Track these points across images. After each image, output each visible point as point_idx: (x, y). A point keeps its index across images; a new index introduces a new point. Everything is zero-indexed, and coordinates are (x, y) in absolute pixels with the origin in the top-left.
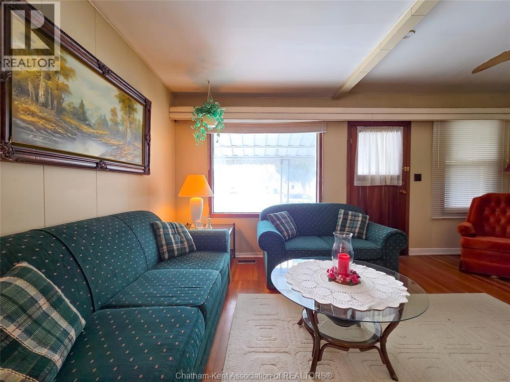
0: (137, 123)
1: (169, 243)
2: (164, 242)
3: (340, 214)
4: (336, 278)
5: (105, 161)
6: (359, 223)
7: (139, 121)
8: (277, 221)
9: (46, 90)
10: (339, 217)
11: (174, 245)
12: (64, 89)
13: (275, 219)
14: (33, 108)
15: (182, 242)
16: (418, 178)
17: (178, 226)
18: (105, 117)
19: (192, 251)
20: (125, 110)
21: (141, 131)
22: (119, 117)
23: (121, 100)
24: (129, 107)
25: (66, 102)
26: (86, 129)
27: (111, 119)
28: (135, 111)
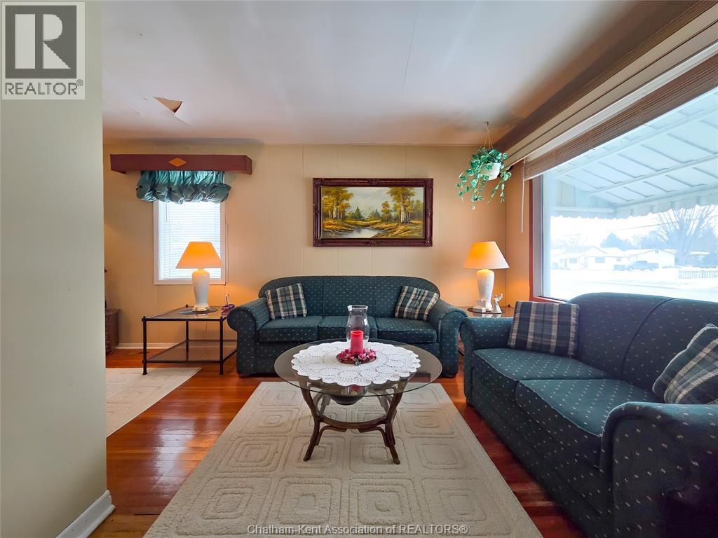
0: (415, 204)
9: (337, 211)
12: (347, 206)
14: (331, 222)
18: (376, 211)
20: (397, 199)
21: (421, 209)
22: (391, 206)
23: (393, 193)
24: (403, 195)
25: (348, 212)
26: (360, 223)
27: (382, 211)
28: (412, 194)
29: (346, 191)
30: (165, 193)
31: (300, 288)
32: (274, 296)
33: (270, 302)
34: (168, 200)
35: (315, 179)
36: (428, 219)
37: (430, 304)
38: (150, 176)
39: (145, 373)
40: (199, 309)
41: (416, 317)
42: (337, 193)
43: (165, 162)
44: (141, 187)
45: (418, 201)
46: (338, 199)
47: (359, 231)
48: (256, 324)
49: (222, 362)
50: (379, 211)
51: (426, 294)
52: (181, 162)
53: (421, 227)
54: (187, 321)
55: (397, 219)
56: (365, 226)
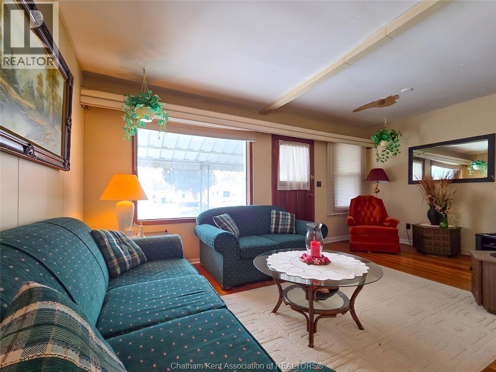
0: (59, 100)
1: (118, 255)
2: (112, 255)
3: (273, 214)
4: (314, 262)
5: (34, 147)
6: (289, 220)
7: (60, 98)
8: (224, 223)
10: (272, 217)
11: (125, 257)
13: (222, 221)
15: (131, 253)
16: (319, 184)
17: (120, 234)
18: (32, 83)
19: (143, 262)
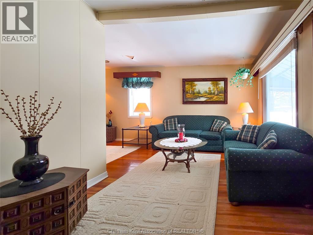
9: (191, 91)
20: (214, 86)
21: (223, 90)
22: (212, 89)
23: (212, 84)
24: (216, 84)
25: (195, 91)
26: (200, 95)
27: (208, 91)
28: (220, 84)
29: (195, 83)
30: (131, 86)
31: (176, 119)
32: (167, 122)
33: (165, 124)
34: (132, 88)
35: (183, 79)
36: (226, 93)
37: (223, 126)
38: (126, 79)
39: (123, 147)
40: (141, 127)
41: (217, 131)
42: (191, 84)
43: (131, 75)
44: (123, 83)
45: (222, 87)
46: (191, 86)
47: (200, 98)
48: (158, 131)
49: (147, 144)
50: (207, 91)
51: (222, 122)
52: (136, 75)
53: (223, 97)
54: (138, 130)
55: (214, 93)
56: (202, 97)
